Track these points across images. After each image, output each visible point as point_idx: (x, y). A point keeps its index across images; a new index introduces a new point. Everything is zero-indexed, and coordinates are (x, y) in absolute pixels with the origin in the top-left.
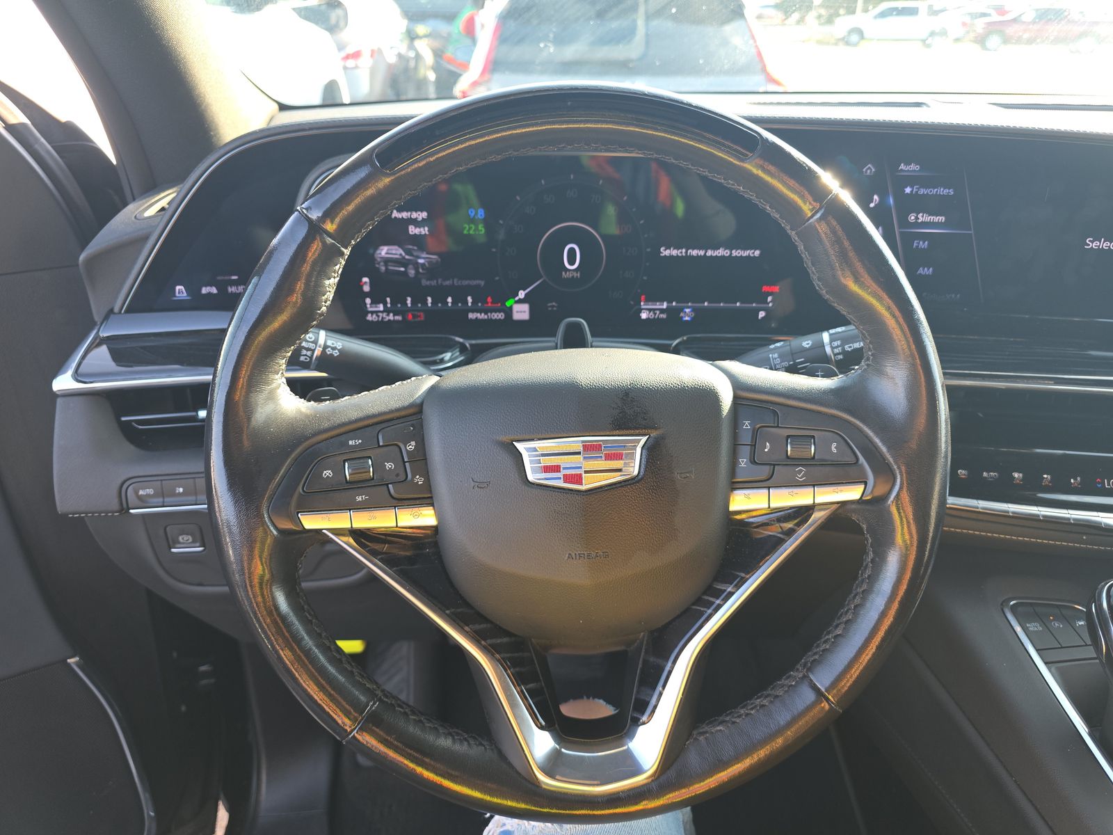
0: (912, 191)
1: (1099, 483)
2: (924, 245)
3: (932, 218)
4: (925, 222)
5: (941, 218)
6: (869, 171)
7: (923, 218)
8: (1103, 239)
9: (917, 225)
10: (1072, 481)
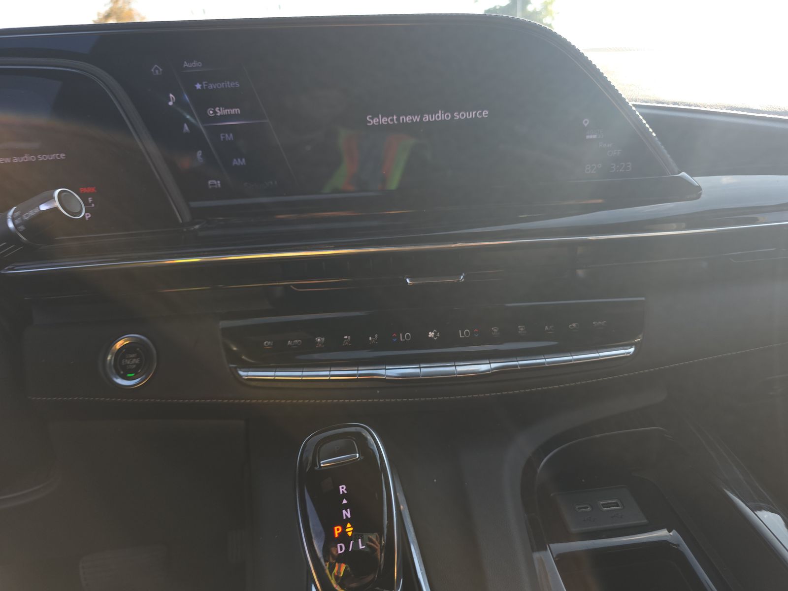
0: (202, 87)
1: (395, 337)
2: (230, 137)
3: (229, 111)
4: (223, 115)
5: (236, 110)
6: (157, 71)
7: (220, 111)
8: (380, 116)
9: (216, 118)
10: (370, 338)
